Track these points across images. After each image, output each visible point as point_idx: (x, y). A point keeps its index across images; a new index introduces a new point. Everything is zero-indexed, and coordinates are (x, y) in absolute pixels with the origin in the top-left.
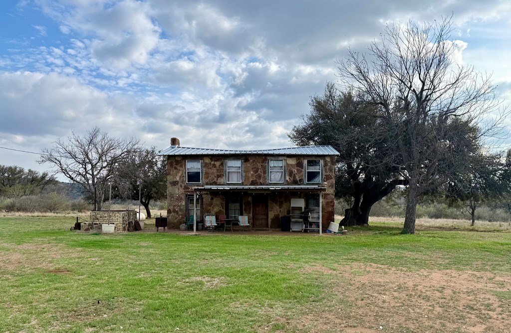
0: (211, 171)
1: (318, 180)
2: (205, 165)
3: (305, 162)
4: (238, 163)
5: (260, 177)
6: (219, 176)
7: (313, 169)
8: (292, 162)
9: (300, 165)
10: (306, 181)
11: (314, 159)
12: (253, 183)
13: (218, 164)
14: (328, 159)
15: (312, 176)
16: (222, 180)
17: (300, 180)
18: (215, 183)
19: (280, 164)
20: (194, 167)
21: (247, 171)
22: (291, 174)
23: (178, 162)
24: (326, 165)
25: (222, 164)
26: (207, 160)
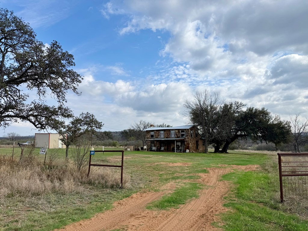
0: (156, 134)
1: (184, 136)
2: (155, 133)
3: (180, 131)
4: (162, 132)
5: (168, 136)
6: (158, 136)
7: (183, 133)
8: (177, 131)
9: (179, 132)
10: (181, 137)
11: (183, 130)
12: (167, 138)
13: (158, 132)
14: (187, 130)
15: (182, 135)
16: (159, 137)
17: (179, 137)
18: (157, 138)
19: (174, 132)
20: (152, 133)
21: (165, 134)
22: (177, 135)
23: (149, 132)
24: (186, 132)
25: (159, 132)
26: (155, 131)
